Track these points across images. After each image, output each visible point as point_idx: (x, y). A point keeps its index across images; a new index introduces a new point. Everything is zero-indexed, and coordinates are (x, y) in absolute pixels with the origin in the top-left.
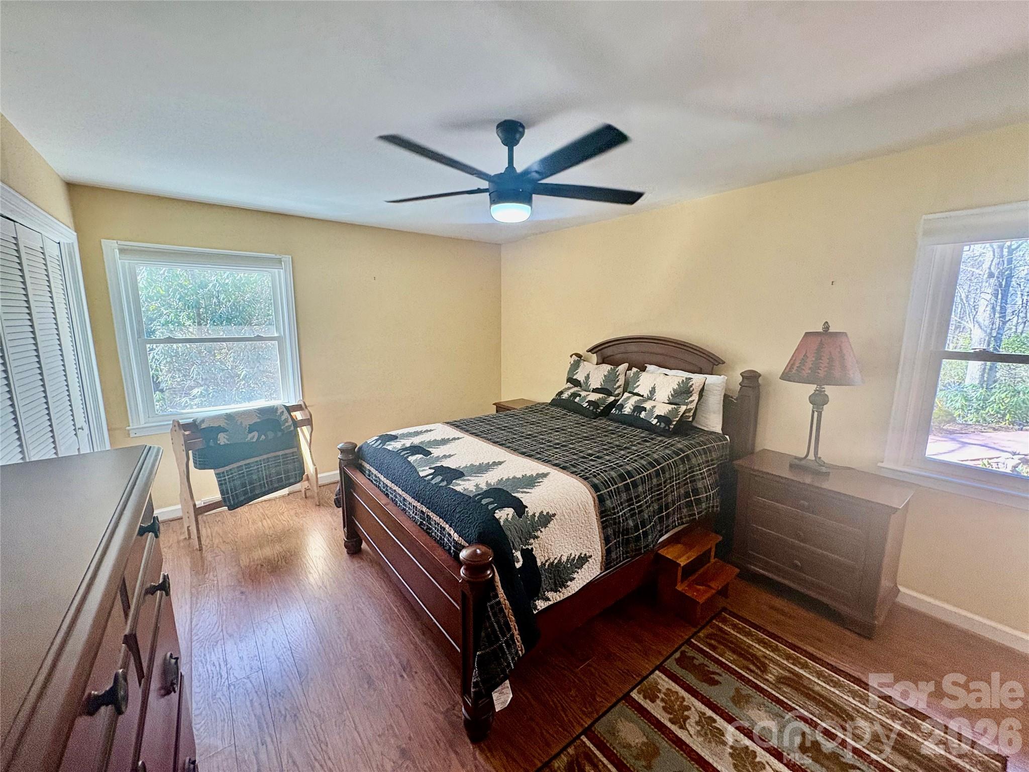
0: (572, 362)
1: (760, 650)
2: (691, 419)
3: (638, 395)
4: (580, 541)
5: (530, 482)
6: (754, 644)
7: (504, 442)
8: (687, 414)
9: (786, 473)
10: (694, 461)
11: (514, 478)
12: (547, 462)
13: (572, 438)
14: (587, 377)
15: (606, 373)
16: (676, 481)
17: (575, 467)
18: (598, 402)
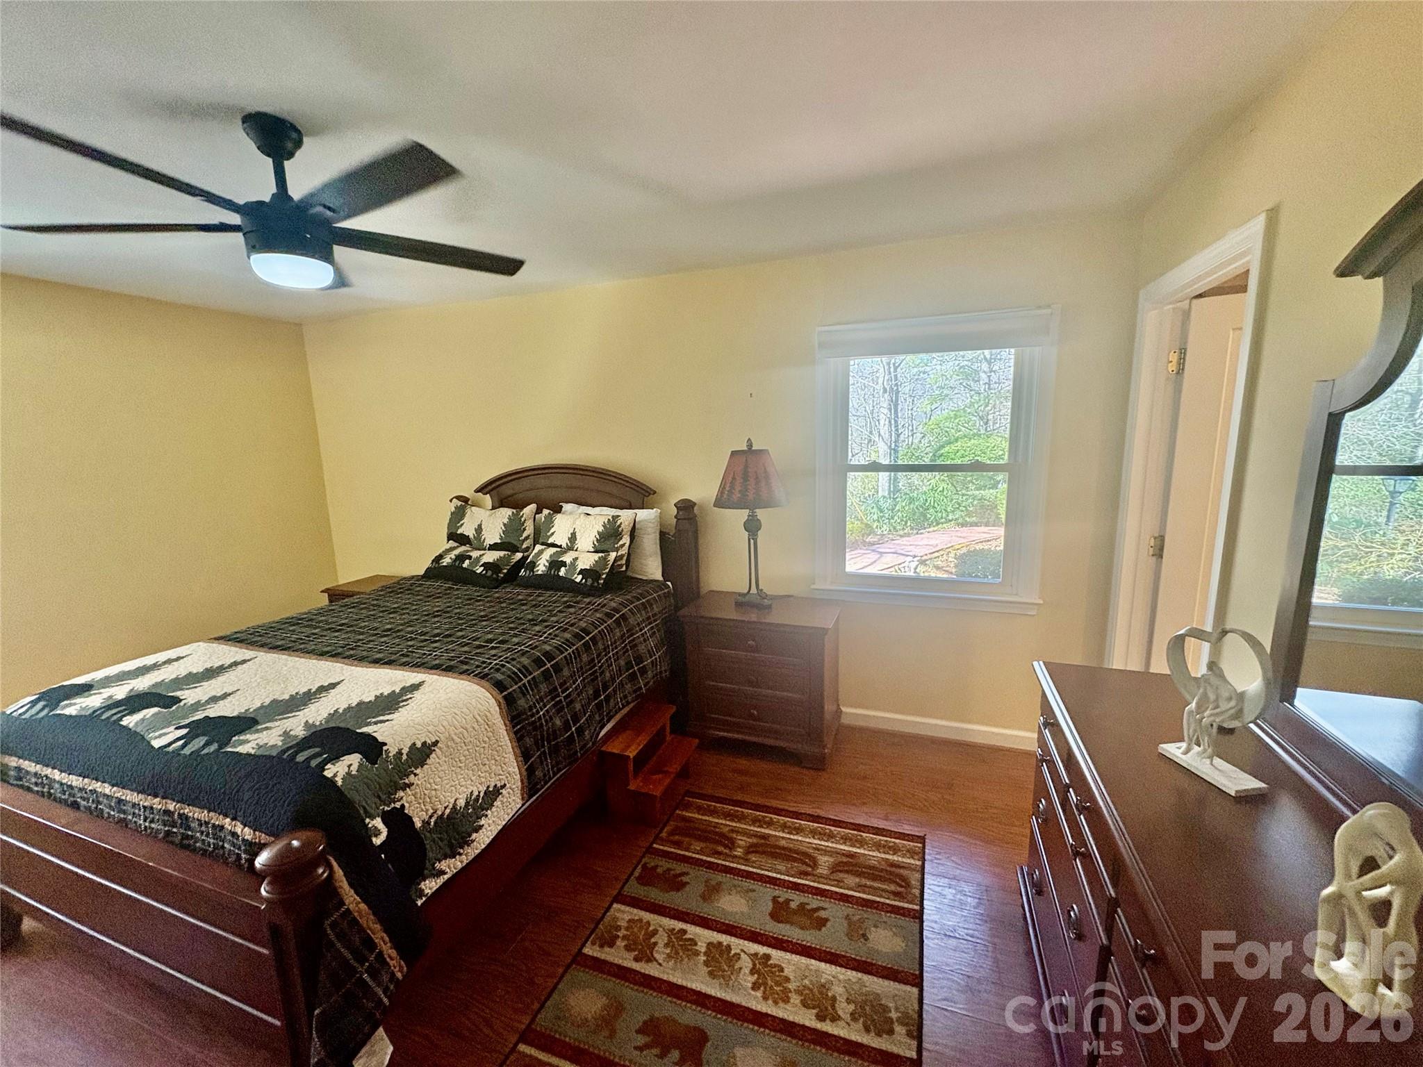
0: (453, 509)
1: (725, 824)
2: (624, 568)
3: (554, 545)
4: (484, 769)
5: (389, 703)
6: (720, 821)
7: (340, 650)
8: (619, 563)
9: (731, 614)
10: (632, 621)
11: (360, 704)
12: (419, 666)
13: (460, 622)
14: (479, 529)
15: (506, 521)
16: (613, 651)
17: (466, 663)
18: (499, 563)
